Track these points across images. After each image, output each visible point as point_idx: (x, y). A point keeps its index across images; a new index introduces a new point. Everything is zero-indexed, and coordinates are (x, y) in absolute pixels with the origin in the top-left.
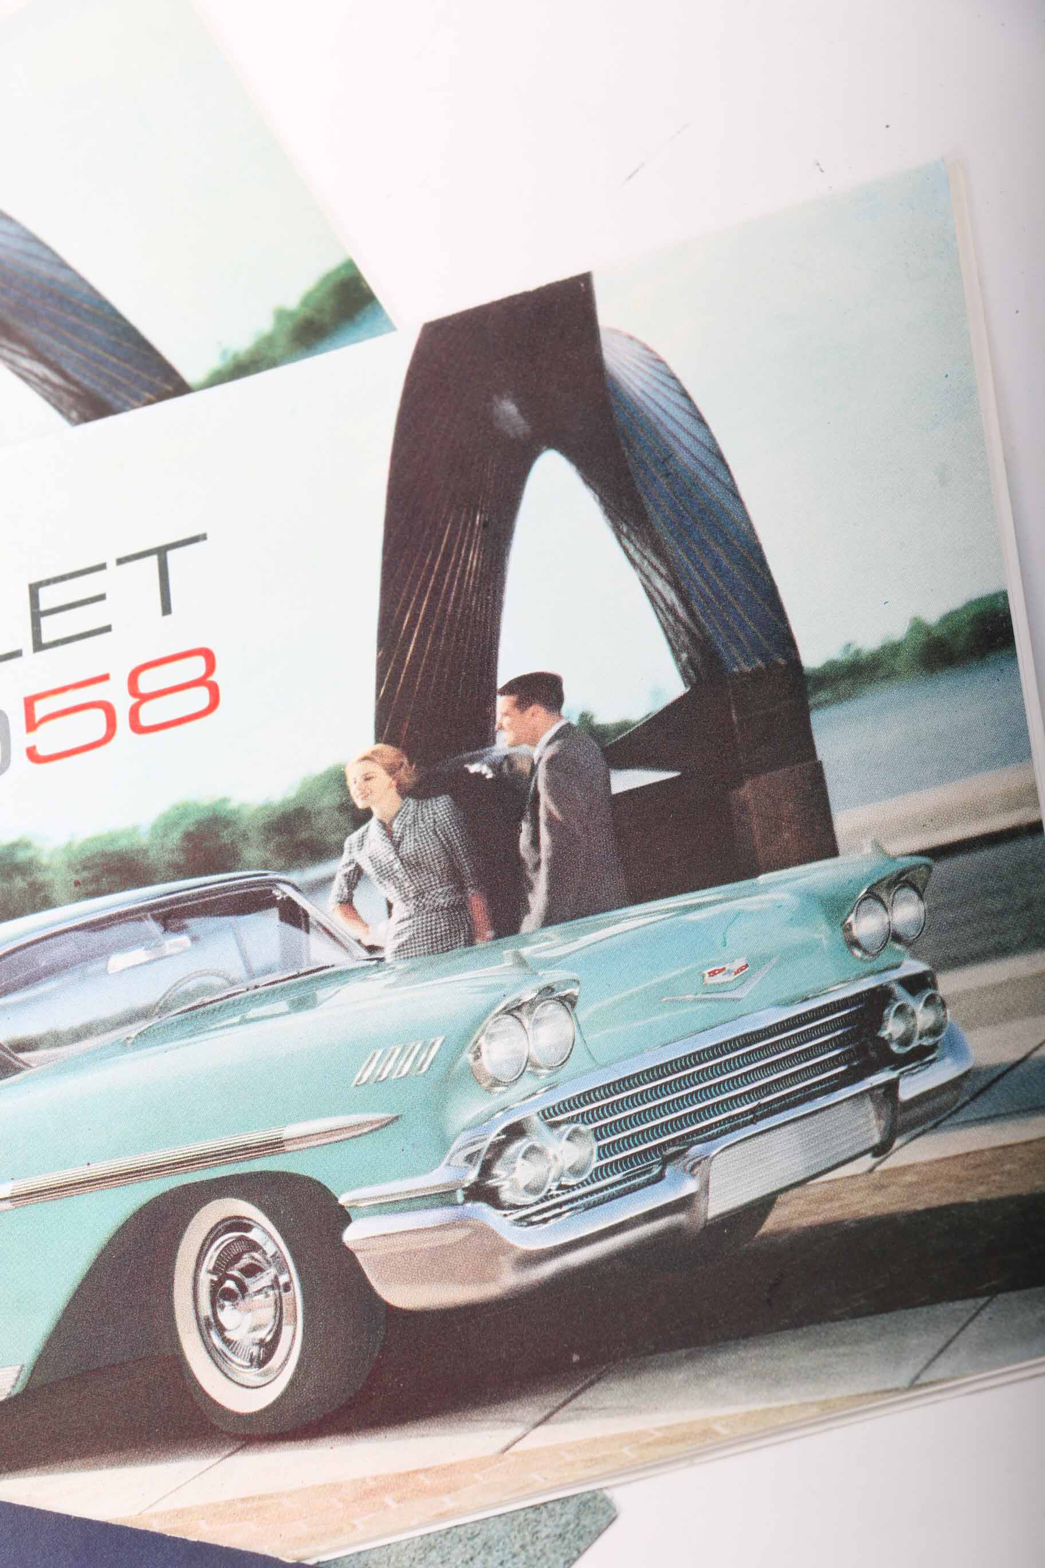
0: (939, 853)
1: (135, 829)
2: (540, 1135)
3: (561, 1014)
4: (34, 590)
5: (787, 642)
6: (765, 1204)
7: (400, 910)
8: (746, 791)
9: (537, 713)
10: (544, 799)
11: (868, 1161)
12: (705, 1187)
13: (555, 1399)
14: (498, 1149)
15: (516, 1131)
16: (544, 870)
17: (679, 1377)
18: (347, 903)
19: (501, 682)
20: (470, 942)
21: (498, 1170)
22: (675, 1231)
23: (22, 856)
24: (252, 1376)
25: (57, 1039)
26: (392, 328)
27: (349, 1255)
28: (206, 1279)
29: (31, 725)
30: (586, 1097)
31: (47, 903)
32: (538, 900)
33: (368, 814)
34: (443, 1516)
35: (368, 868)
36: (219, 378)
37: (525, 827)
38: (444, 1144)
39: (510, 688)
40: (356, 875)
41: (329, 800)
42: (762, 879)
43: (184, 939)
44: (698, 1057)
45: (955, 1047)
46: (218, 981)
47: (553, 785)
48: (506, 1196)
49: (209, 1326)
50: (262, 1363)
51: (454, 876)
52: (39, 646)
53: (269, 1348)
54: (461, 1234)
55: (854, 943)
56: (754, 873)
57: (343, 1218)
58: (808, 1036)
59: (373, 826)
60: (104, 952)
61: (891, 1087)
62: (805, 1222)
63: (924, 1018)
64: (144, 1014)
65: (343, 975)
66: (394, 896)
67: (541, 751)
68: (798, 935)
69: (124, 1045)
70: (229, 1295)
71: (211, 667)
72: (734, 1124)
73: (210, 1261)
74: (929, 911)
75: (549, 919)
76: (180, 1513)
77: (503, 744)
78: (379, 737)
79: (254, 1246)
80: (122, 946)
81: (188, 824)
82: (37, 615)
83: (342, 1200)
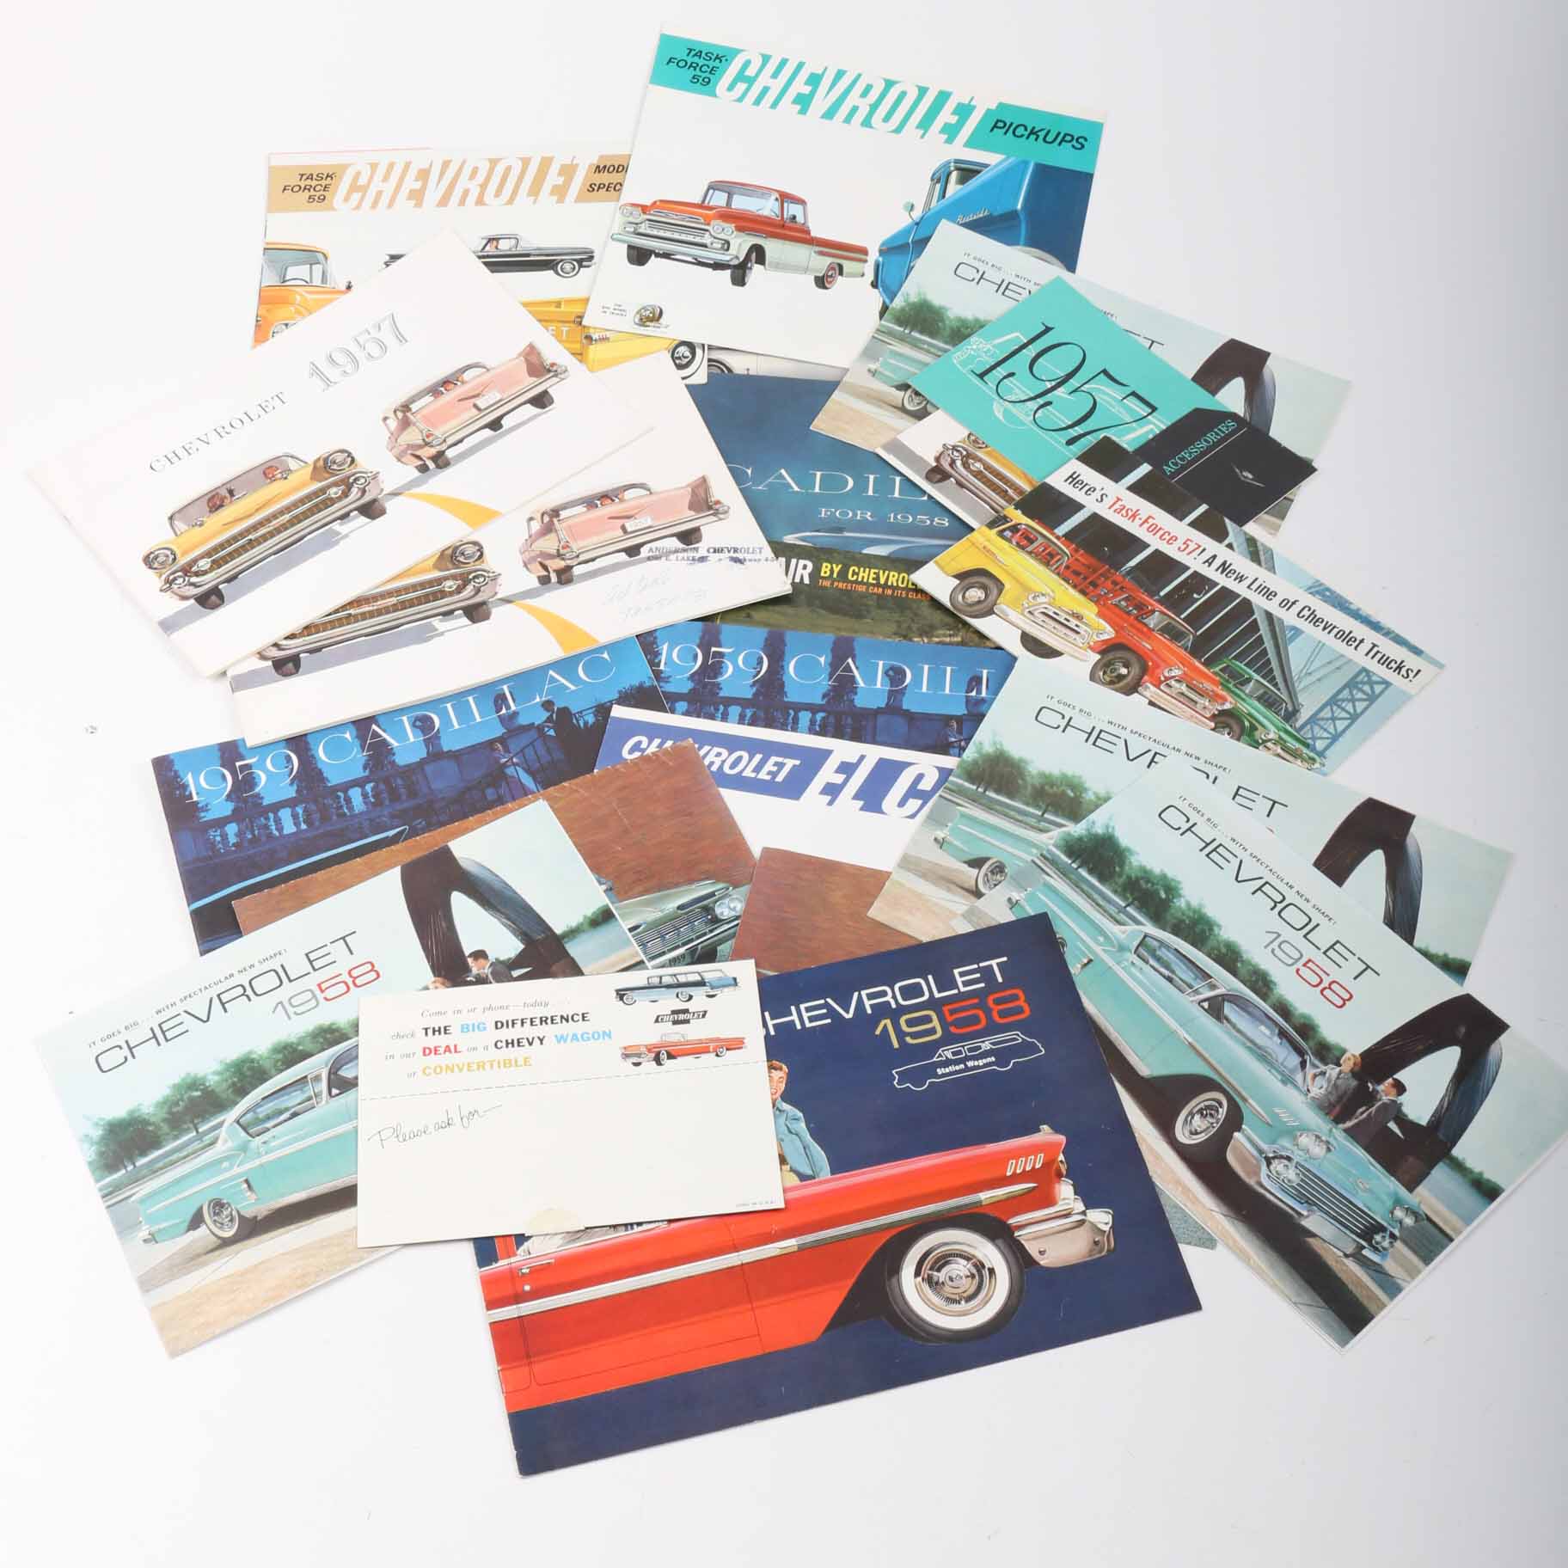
0: (1429, 1219)
1: (1296, 1009)
2: (1292, 1166)
3: (1324, 1150)
4: (1338, 942)
5: (1454, 1144)
6: (1314, 1235)
7: (1322, 1091)
8: (1411, 1159)
9: (1394, 1091)
10: (1373, 1109)
11: (1341, 1254)
12: (1307, 1217)
13: (1231, 1214)
14: (1282, 1157)
15: (1289, 1159)
16: (1356, 1121)
17: (1257, 1242)
18: (1315, 1076)
19: (1395, 1076)
20: (1327, 1114)
21: (1276, 1161)
22: (1291, 1216)
23: (1272, 986)
24: (1187, 1134)
25: (1234, 1026)
26: (1462, 985)
27: (1232, 1137)
28: (1202, 1105)
29: (1305, 965)
30: (1308, 1171)
31: (1265, 1000)
32: (1349, 1124)
33: (1340, 1065)
34: (1185, 1205)
35: (1327, 1075)
36: (1419, 950)
37: (1364, 1108)
38: (1274, 1142)
39: (1395, 1080)
40: (1323, 1073)
41: (1337, 1053)
42: (1393, 1179)
43: (1279, 1041)
44: (1337, 1192)
45: (1384, 1257)
46: (1274, 1056)
47: (1379, 1107)
48: (1272, 1167)
49: (1191, 1114)
50: (1192, 1133)
51: (1340, 1098)
52: (1325, 953)
53: (1196, 1133)
54: (1254, 1162)
55: (1392, 1213)
56: (1392, 1175)
57: (1239, 1129)
58: (1361, 1217)
59: (1338, 1069)
60: (1262, 1023)
61: (1364, 1248)
62: (1316, 1248)
63: (1386, 1244)
64: (1255, 1044)
65: (1296, 1086)
66: (1325, 1086)
67: (1385, 1099)
68: (1385, 1197)
69: (1244, 1044)
70: (1202, 1114)
71: (1348, 1000)
72: (1327, 1213)
73: (1207, 1103)
74: (1413, 1227)
75: (1346, 1131)
76: (1144, 1140)
77: (1381, 1088)
78: (1361, 1055)
79: (1218, 1111)
80: (1267, 1027)
81: (1307, 1022)
82: (1332, 947)
83: (1243, 1126)
